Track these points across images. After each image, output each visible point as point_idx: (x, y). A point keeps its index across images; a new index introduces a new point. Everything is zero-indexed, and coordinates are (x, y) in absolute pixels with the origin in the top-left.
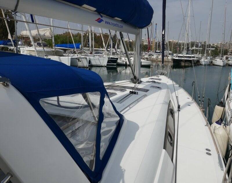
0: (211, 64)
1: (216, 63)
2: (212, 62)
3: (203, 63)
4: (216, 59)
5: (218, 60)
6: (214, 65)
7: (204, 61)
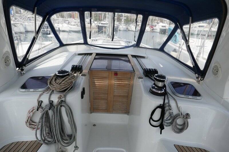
0: (127, 30)
1: (130, 29)
2: (128, 28)
3: (122, 29)
4: (131, 26)
5: (132, 26)
6: (129, 30)
7: (122, 27)
